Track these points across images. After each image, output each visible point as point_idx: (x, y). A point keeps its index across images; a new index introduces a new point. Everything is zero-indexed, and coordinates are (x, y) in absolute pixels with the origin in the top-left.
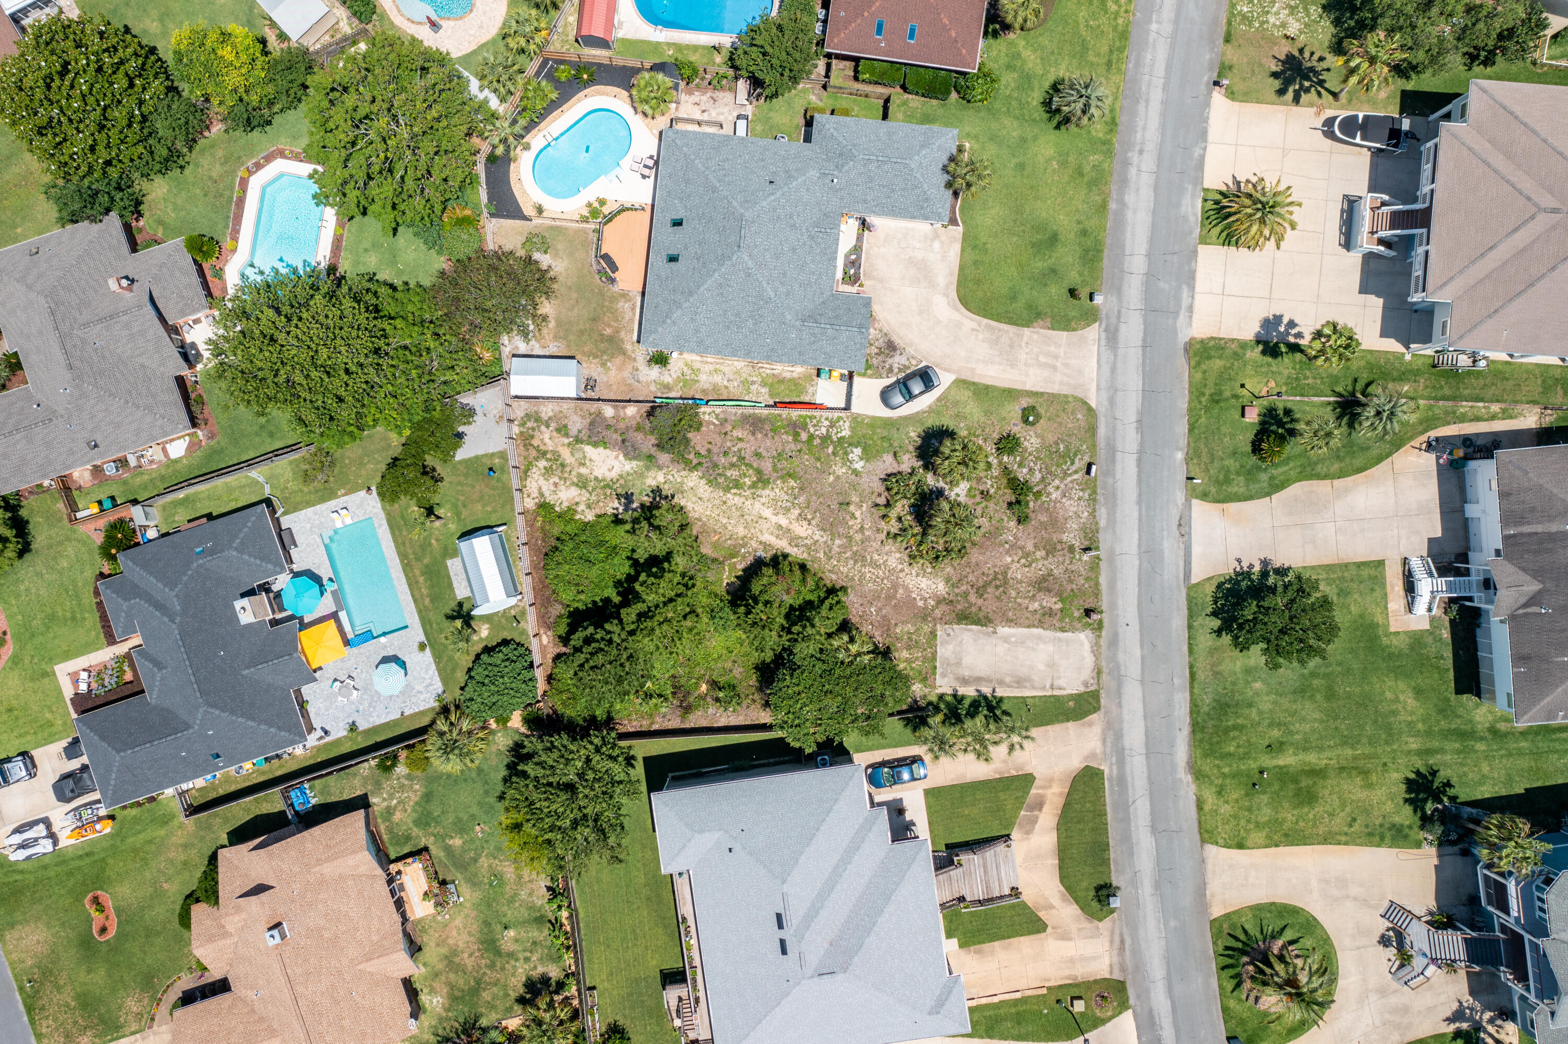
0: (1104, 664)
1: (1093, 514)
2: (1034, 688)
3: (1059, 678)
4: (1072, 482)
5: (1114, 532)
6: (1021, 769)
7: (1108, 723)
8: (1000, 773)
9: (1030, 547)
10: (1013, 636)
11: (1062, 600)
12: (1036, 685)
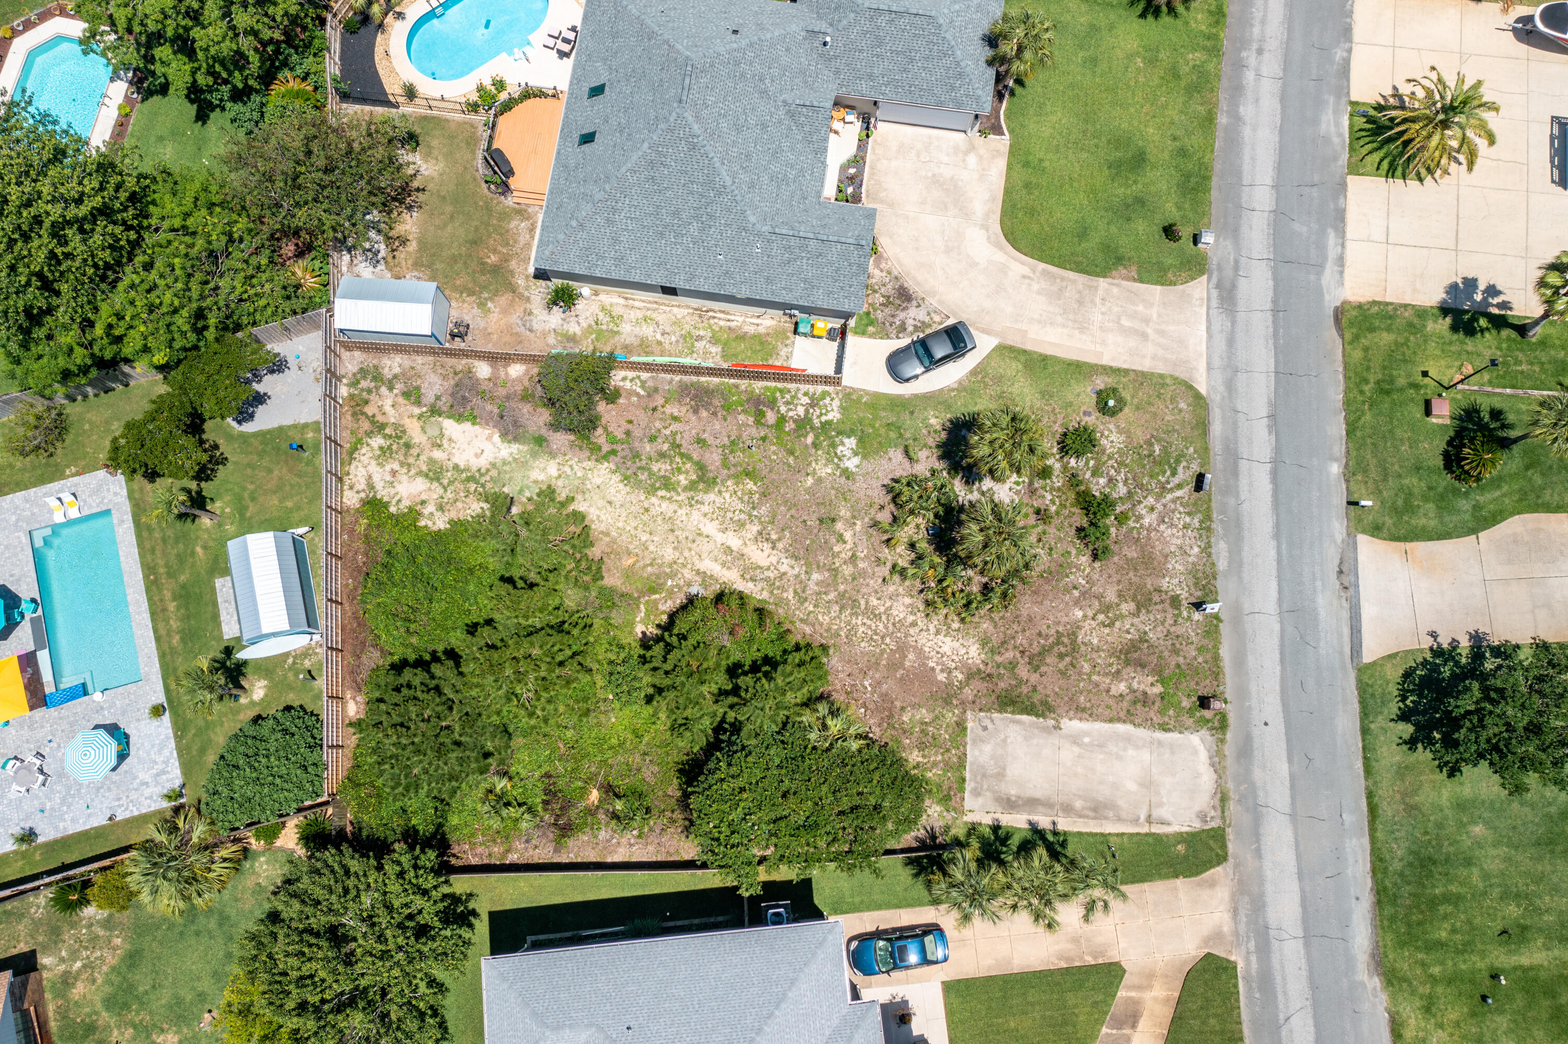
0: (1230, 785)
1: (1207, 550)
2: (1119, 819)
3: (1160, 805)
4: (1174, 501)
5: (1240, 578)
6: (1102, 954)
7: (1240, 882)
8: (1067, 959)
9: (1111, 596)
10: (1087, 734)
11: (1162, 681)
12: (1123, 815)
